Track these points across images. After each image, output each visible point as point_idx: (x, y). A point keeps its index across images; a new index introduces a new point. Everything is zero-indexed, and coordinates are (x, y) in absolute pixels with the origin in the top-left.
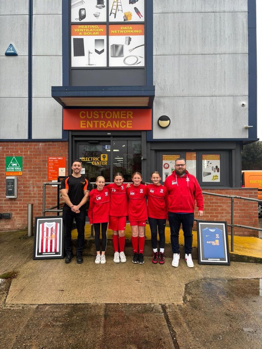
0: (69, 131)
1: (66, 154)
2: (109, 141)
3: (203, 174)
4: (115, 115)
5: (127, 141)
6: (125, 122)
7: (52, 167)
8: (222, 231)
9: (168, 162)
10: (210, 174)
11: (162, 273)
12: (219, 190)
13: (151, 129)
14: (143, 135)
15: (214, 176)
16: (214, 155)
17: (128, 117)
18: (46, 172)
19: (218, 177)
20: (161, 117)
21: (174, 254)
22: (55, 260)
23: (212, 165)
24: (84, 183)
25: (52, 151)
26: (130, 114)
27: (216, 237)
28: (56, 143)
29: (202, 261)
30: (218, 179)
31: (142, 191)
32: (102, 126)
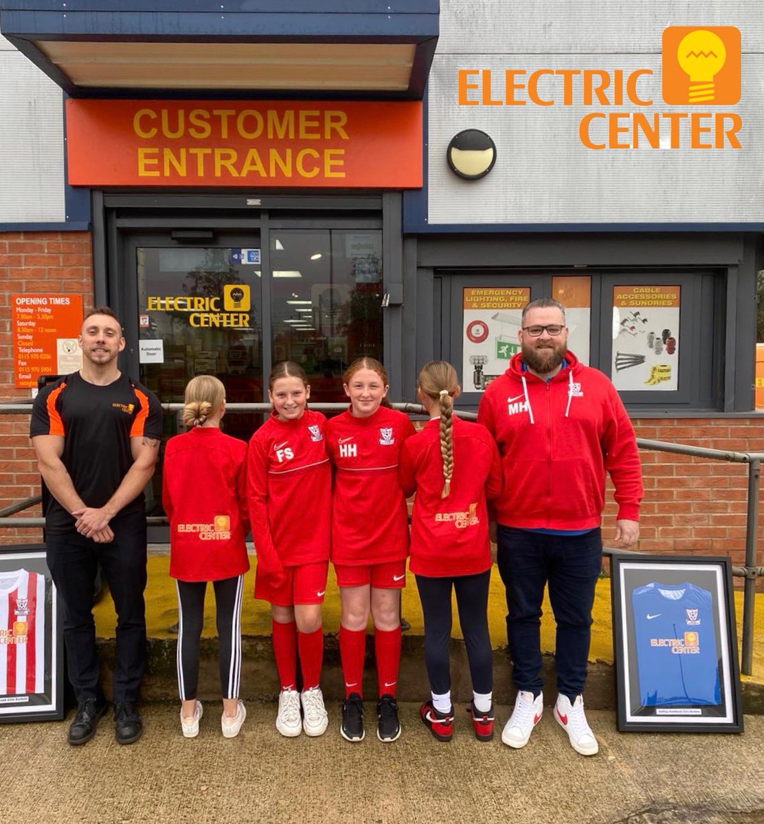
0: (93, 189)
1: (82, 284)
2: (256, 233)
3: (614, 360)
4: (278, 124)
5: (331, 233)
6: (316, 154)
7: (30, 337)
8: (709, 594)
9: (485, 315)
10: (639, 360)
11: (475, 786)
12: (676, 423)
13: (421, 185)
14: (391, 208)
15: (655, 369)
16: (658, 289)
17: (328, 136)
18: (7, 356)
19: (668, 371)
20: (458, 135)
21: (520, 693)
22: (28, 730)
23: (647, 328)
24: (131, 407)
25: (28, 272)
26: (336, 121)
27: (689, 622)
28: (44, 241)
29: (630, 718)
30: (669, 378)
31: (387, 437)
32: (224, 168)
